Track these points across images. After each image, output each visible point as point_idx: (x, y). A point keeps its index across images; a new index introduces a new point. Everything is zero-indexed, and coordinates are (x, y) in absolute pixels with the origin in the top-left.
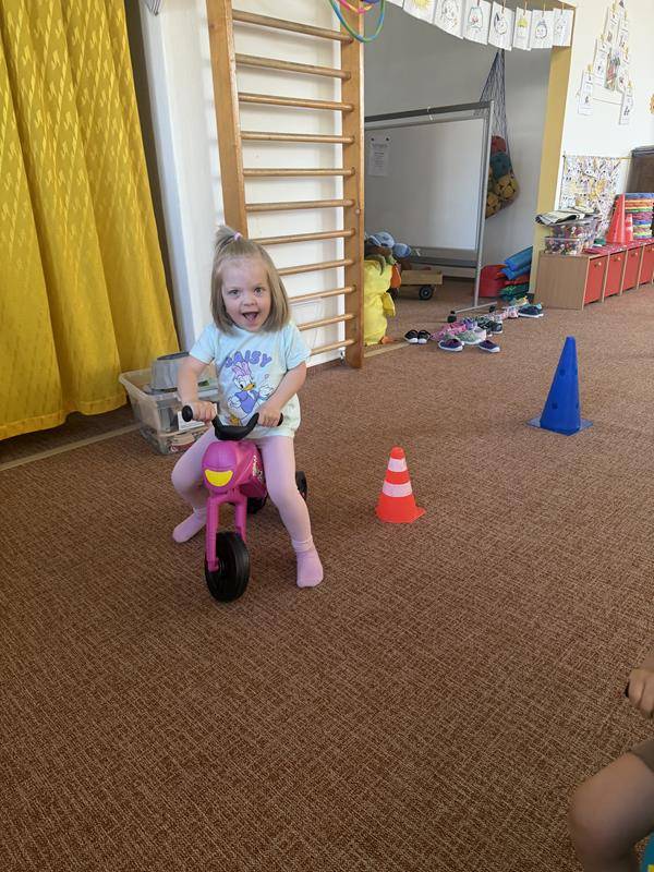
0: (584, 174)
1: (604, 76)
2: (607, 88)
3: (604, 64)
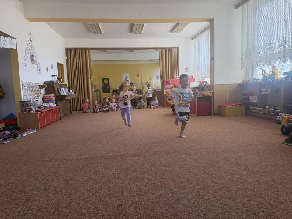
1: (30, 59)
2: (32, 63)
3: (29, 56)
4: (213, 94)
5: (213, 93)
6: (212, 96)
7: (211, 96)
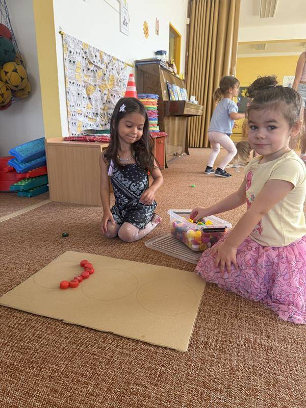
0: (90, 63)
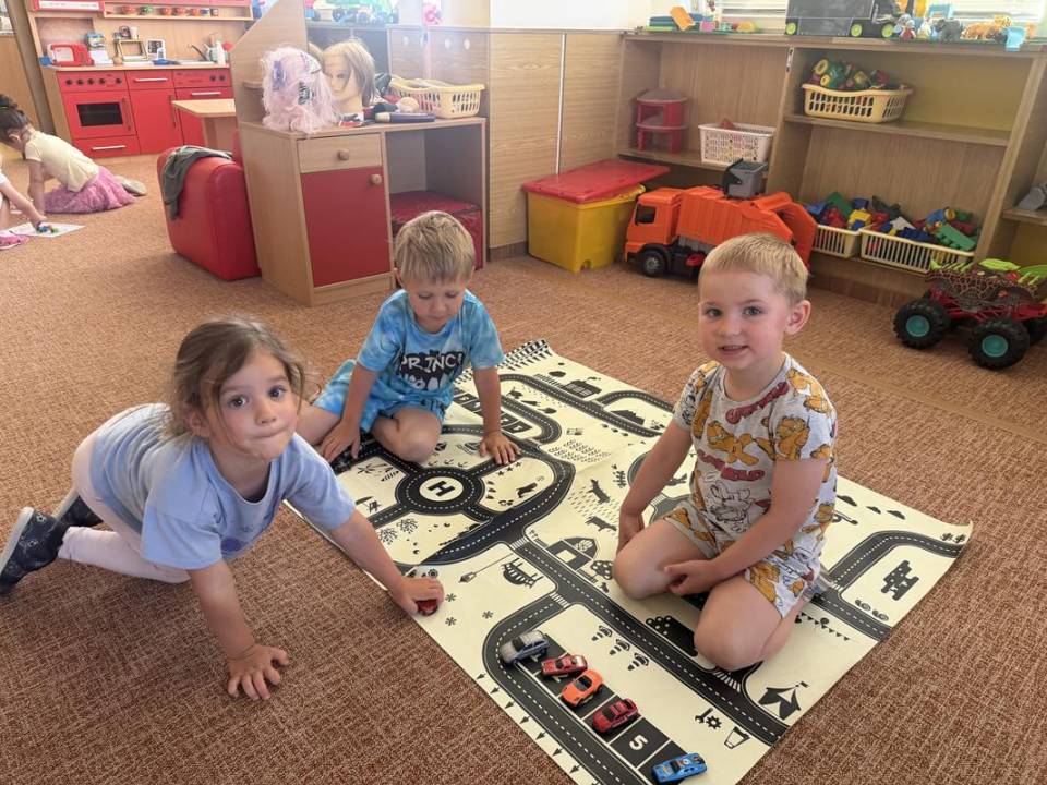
4: (483, 112)
5: (484, 94)
6: (482, 120)
7: (480, 126)
